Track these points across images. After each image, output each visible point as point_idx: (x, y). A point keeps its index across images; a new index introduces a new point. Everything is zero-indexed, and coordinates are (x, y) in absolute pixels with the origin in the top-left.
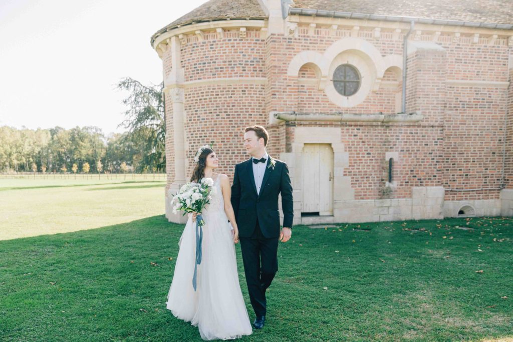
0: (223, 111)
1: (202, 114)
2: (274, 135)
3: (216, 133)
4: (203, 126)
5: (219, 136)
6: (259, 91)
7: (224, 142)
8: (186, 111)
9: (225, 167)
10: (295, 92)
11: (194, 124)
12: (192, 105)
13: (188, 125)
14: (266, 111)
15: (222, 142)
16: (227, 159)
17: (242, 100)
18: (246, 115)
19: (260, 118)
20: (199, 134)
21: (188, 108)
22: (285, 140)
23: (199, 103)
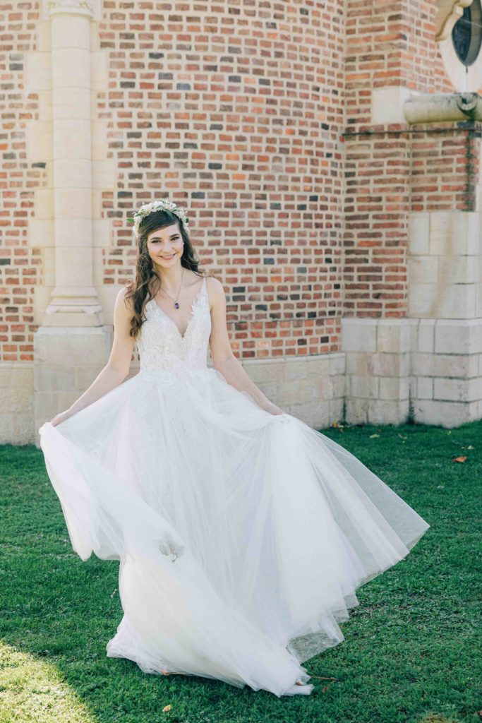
0: (251, 66)
1: (178, 68)
3: (229, 139)
4: (183, 110)
5: (237, 148)
6: (334, 19)
7: (251, 168)
11: (146, 100)
12: (136, 33)
13: (117, 100)
14: (344, 81)
15: (245, 167)
16: (258, 224)
17: (300, 40)
18: (306, 87)
19: (334, 101)
20: (164, 135)
21: (118, 41)
22: (463, 174)
23: (166, 28)
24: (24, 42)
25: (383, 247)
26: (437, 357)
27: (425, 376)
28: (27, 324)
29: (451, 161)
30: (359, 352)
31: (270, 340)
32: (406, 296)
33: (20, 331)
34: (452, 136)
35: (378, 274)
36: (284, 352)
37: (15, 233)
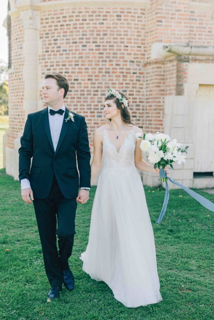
0: (91, 40)
1: (63, 43)
2: (159, 73)
3: (82, 69)
4: (64, 59)
5: (85, 72)
6: (138, 17)
7: (91, 80)
8: (42, 39)
9: (91, 112)
10: (186, 19)
11: (52, 57)
12: (50, 32)
13: (44, 57)
14: (146, 42)
15: (89, 80)
16: (94, 102)
17: (116, 28)
18: (121, 46)
19: (138, 51)
20: (58, 69)
21: (44, 36)
22: (176, 79)
23: (59, 29)
24: (23, 39)
25: (153, 111)
29: (173, 74)
34: (174, 62)
35: (151, 122)
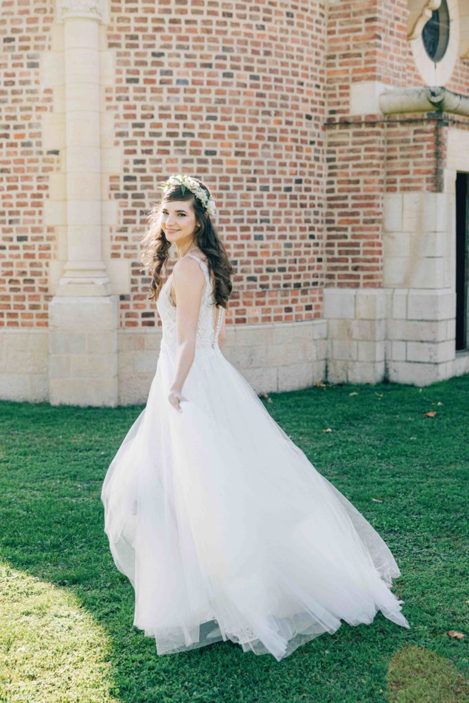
0: (242, 64)
1: (178, 65)
3: (223, 128)
4: (182, 103)
5: (231, 136)
6: (316, 22)
7: (243, 154)
9: (244, 229)
11: (148, 94)
12: (140, 34)
13: (123, 95)
15: (237, 154)
16: (248, 205)
17: (286, 40)
18: (292, 82)
19: (317, 94)
20: (165, 125)
21: (123, 42)
22: (432, 159)
23: (167, 30)
24: (40, 43)
25: (361, 224)
26: (409, 322)
27: (399, 340)
28: (42, 294)
29: (420, 148)
30: (339, 319)
31: (260, 308)
32: (382, 268)
33: (36, 300)
34: (423, 125)
35: (356, 249)
36: (272, 319)
37: (32, 213)
